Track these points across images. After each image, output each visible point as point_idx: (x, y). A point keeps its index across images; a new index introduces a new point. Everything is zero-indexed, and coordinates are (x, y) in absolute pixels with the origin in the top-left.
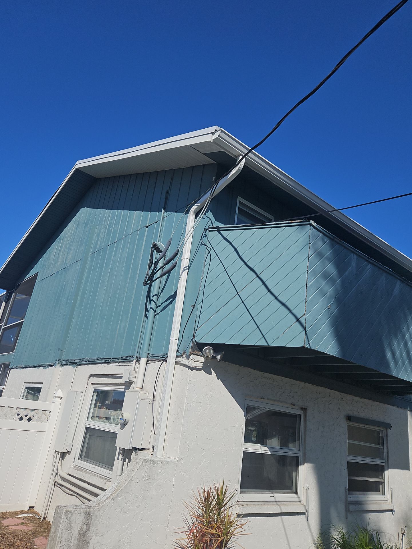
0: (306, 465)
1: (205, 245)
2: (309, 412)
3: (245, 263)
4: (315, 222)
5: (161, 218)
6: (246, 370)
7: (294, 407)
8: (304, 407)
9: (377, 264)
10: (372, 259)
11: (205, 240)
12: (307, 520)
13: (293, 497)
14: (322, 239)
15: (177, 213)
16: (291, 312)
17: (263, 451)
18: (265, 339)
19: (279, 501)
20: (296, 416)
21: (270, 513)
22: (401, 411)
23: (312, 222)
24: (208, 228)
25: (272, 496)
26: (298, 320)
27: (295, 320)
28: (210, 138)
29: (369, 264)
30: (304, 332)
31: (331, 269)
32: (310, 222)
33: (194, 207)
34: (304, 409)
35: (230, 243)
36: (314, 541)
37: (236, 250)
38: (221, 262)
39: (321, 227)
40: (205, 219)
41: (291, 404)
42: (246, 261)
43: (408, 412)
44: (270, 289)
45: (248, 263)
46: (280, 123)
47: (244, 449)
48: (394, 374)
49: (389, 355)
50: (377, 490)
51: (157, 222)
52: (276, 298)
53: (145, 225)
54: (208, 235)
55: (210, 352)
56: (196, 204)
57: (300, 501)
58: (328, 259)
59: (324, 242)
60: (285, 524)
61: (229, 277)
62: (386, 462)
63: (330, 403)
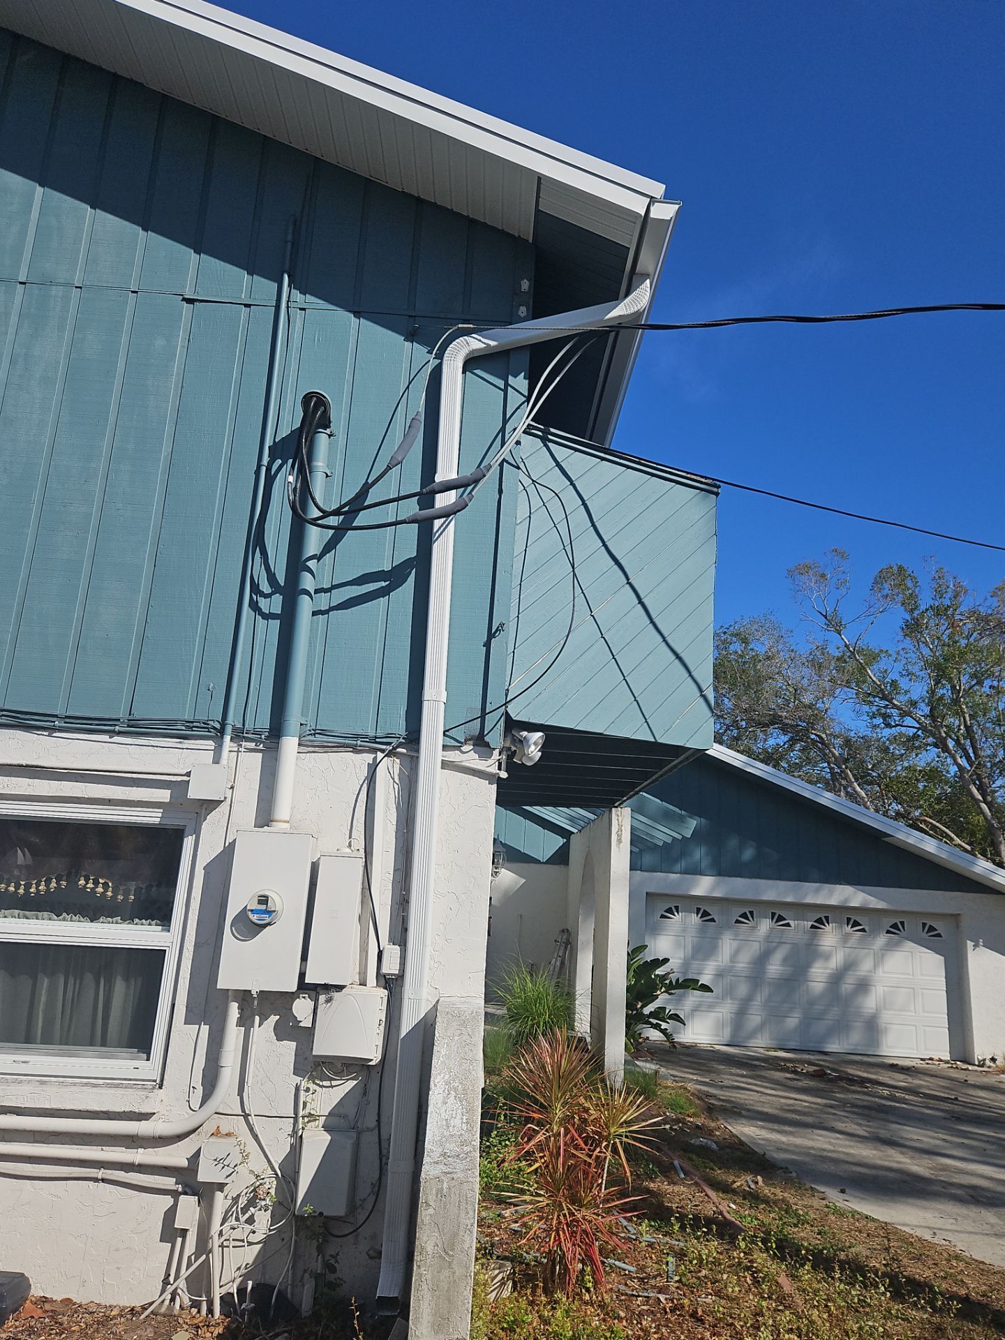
3: (604, 544)
16: (690, 674)
18: (649, 727)
26: (702, 694)
27: (698, 693)
28: (643, 208)
35: (573, 483)
44: (653, 616)
45: (609, 545)
52: (665, 639)
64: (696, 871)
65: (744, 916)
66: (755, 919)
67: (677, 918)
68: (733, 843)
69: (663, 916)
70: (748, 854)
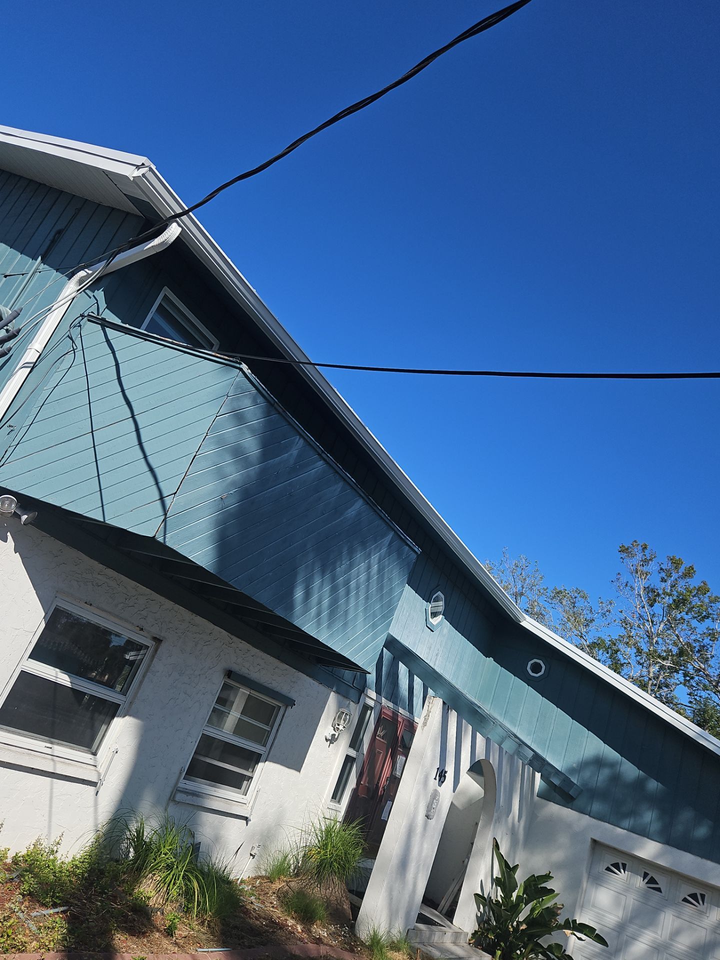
0: (128, 720)
1: (71, 339)
2: (163, 647)
3: (123, 391)
4: (250, 368)
5: (30, 270)
6: (73, 554)
7: (141, 632)
8: (158, 637)
9: (334, 465)
10: (328, 455)
11: (75, 332)
12: (96, 795)
13: (86, 757)
14: (254, 397)
15: (58, 273)
16: (157, 483)
17: (58, 680)
18: (103, 511)
19: (57, 756)
20: (142, 647)
21: (33, 768)
22: (322, 688)
23: (244, 367)
24: (88, 315)
25: (48, 746)
26: (162, 498)
27: (158, 497)
28: (131, 173)
29: (320, 461)
30: (163, 518)
31: (251, 445)
32: (241, 366)
33: (82, 274)
34: (158, 641)
35: (113, 352)
36: (96, 826)
37: (117, 365)
38: (87, 375)
39: (258, 380)
40: (90, 298)
41: (138, 626)
42: (125, 388)
43: (332, 693)
44: (143, 441)
45: (127, 392)
46: (212, 196)
47: (23, 667)
48: (297, 623)
49: (299, 594)
50: (238, 786)
51: (23, 275)
52: (145, 457)
53: (3, 273)
54: (84, 326)
55: (10, 505)
56: (86, 270)
57: (96, 766)
58: (252, 430)
59: (255, 403)
60: (54, 790)
61: (90, 403)
62: (267, 752)
63: (207, 643)
64: (644, 833)
65: (694, 896)
66: (705, 904)
67: (623, 875)
68: (686, 815)
69: (608, 869)
70: (702, 832)
